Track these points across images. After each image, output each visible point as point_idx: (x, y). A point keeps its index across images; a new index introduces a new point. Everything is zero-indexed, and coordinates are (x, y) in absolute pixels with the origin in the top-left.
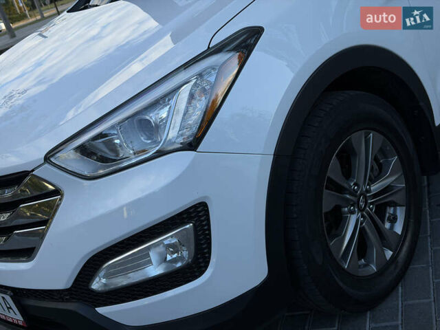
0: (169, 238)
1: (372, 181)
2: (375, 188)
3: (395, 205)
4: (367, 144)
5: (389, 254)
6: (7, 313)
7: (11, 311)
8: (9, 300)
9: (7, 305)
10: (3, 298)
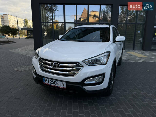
6: (61, 86)
7: (63, 86)
8: (65, 84)
9: (63, 84)
10: (63, 83)
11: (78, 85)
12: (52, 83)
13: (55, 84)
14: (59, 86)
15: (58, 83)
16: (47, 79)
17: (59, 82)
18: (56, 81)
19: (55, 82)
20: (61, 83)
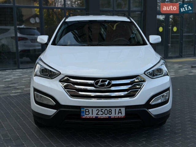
6: (116, 115)
7: (120, 114)
9: (120, 112)
10: (120, 109)
11: (142, 108)
12: (100, 113)
13: (106, 113)
16: (90, 109)
17: (113, 109)
18: (108, 109)
19: (106, 111)
20: (117, 109)
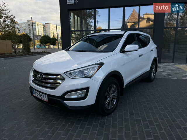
0: (81, 92)
1: (113, 93)
2: (113, 95)
3: (115, 99)
4: (114, 87)
5: (112, 107)
6: (44, 99)
8: (47, 96)
10: (45, 96)
11: (59, 98)
12: (38, 95)
13: (40, 96)
14: (43, 98)
15: (42, 96)
16: (35, 91)
17: (42, 94)
18: (41, 93)
20: (44, 95)
